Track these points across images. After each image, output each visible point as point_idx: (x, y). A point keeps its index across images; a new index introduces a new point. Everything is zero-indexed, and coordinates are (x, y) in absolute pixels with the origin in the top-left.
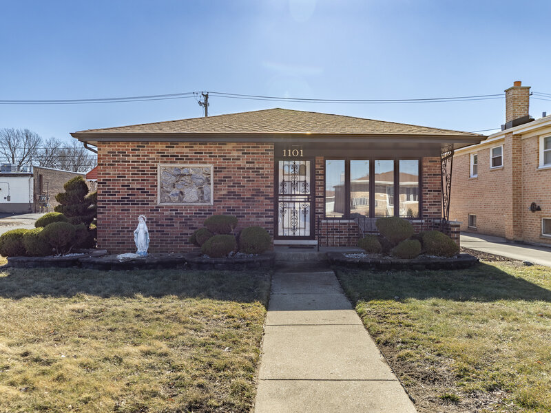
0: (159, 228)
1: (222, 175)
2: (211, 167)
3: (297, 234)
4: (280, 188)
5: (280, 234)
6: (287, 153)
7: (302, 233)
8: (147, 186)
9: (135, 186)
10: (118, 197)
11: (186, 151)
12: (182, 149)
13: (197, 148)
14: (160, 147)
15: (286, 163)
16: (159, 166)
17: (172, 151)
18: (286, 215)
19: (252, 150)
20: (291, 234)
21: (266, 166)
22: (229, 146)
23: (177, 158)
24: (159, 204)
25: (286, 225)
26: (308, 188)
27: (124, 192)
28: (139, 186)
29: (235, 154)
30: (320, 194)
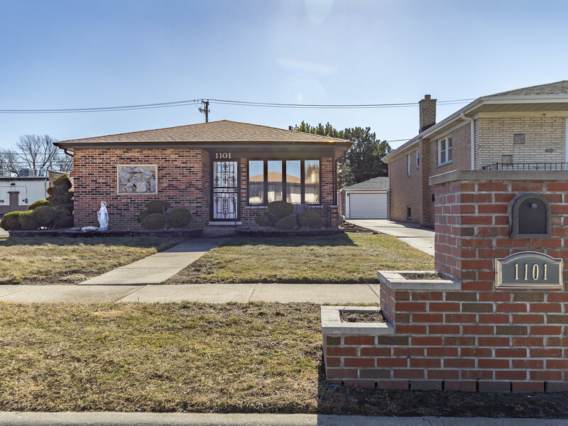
0: (118, 212)
1: (164, 172)
2: (156, 166)
3: (227, 217)
4: (215, 182)
5: (215, 217)
6: (219, 156)
7: (231, 217)
8: (109, 181)
9: (101, 181)
10: (89, 189)
11: (137, 155)
12: (134, 153)
13: (145, 152)
14: (118, 152)
15: (219, 163)
16: (118, 166)
17: (127, 155)
18: (219, 203)
19: (185, 154)
20: (223, 217)
21: (196, 165)
22: (169, 151)
23: (131, 160)
24: (118, 194)
25: (219, 211)
26: (236, 182)
27: (93, 186)
28: (104, 181)
29: (173, 157)
30: (244, 187)
